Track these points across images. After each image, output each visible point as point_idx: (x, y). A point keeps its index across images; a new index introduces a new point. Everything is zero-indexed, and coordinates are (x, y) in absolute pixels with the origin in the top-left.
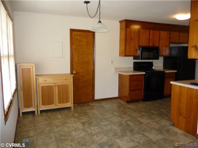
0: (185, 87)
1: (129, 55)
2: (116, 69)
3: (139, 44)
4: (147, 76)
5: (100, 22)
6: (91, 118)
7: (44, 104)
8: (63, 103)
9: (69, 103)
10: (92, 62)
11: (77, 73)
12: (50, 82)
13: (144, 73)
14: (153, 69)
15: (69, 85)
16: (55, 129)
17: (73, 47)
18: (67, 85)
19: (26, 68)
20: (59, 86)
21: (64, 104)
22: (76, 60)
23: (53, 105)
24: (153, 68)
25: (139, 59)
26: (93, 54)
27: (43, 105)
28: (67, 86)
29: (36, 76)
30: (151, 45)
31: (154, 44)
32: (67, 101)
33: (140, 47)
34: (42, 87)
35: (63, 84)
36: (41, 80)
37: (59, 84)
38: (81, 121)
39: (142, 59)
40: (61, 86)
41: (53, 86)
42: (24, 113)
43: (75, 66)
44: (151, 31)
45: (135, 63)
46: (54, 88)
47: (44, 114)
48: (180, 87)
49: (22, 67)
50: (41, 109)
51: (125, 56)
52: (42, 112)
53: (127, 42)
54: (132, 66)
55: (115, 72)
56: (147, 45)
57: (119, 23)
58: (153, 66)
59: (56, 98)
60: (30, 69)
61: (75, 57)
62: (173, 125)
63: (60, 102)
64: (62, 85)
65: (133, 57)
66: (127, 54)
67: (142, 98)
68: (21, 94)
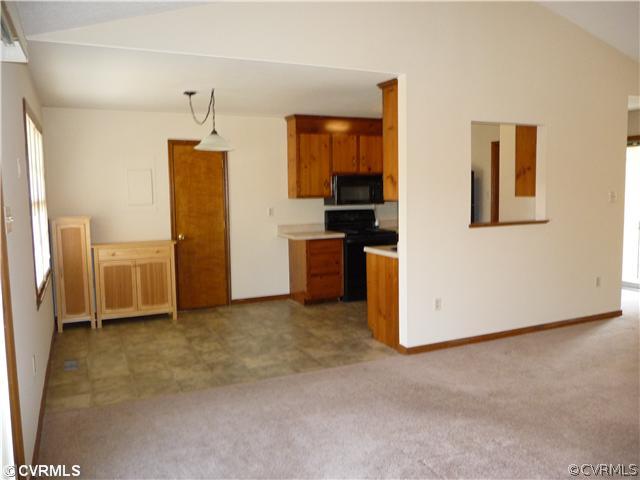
0: (382, 257)
1: (308, 193)
2: (281, 227)
3: (331, 168)
4: (349, 241)
5: (214, 132)
6: (209, 332)
7: (109, 305)
8: (153, 303)
9: (167, 305)
10: (222, 213)
11: (187, 238)
12: (122, 257)
13: (342, 235)
14: (375, 227)
15: (166, 264)
16: (130, 348)
17: (176, 180)
18: (162, 264)
19: (72, 229)
20: (143, 267)
21: (155, 307)
22: (183, 209)
23: (131, 309)
24: (377, 224)
25: (333, 204)
26: (222, 194)
27: (108, 307)
28: (161, 267)
29: (92, 244)
30: (363, 170)
31: (370, 169)
32: (163, 300)
33: (334, 175)
34: (106, 269)
35: (153, 261)
36: (103, 254)
37: (143, 262)
38: (188, 335)
39: (340, 203)
40: (148, 267)
41: (130, 267)
42: (67, 326)
43: (182, 223)
44: (361, 138)
45: (328, 214)
46: (133, 270)
47: (111, 327)
48: (377, 256)
49: (63, 227)
50: (105, 317)
51: (299, 196)
52: (106, 322)
53: (303, 165)
54: (321, 219)
55: (279, 236)
56: (353, 170)
57: (285, 123)
58: (375, 220)
59: (137, 294)
60: (78, 230)
61: (183, 200)
62: (372, 336)
63: (146, 302)
64: (151, 265)
65: (322, 200)
66: (302, 193)
67: (342, 294)
68: (61, 283)
